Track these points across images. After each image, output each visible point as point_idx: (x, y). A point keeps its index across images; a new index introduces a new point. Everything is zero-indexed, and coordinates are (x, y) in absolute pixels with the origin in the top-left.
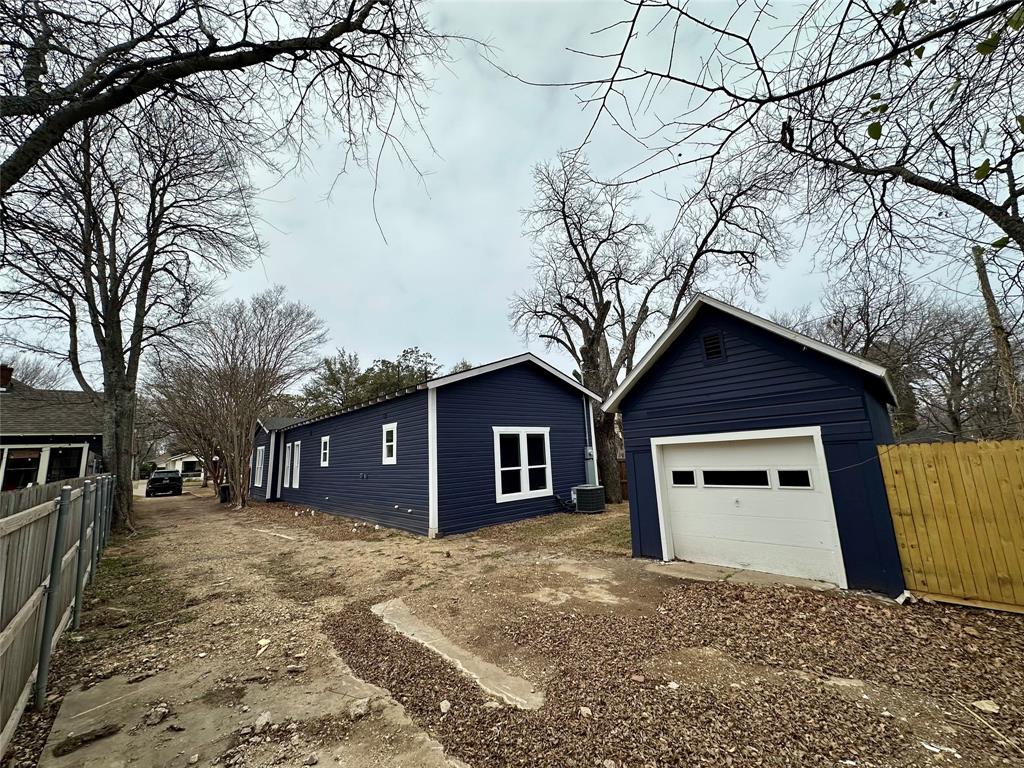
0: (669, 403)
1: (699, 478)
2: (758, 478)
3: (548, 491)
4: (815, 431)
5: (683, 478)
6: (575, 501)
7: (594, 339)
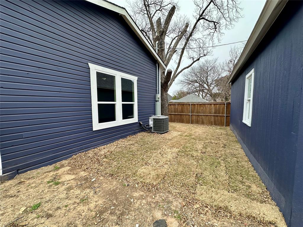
3: (135, 119)
6: (152, 126)
7: (163, 32)
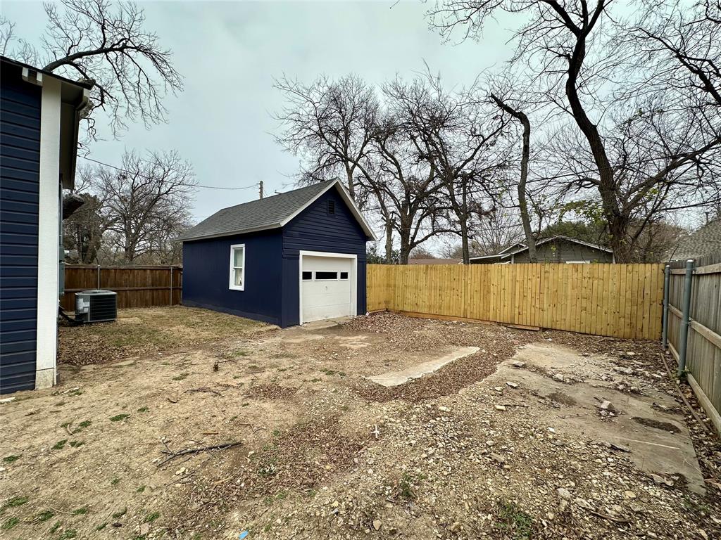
0: (317, 232)
1: (314, 276)
2: (332, 276)
4: (355, 256)
5: (307, 276)
6: (87, 310)
